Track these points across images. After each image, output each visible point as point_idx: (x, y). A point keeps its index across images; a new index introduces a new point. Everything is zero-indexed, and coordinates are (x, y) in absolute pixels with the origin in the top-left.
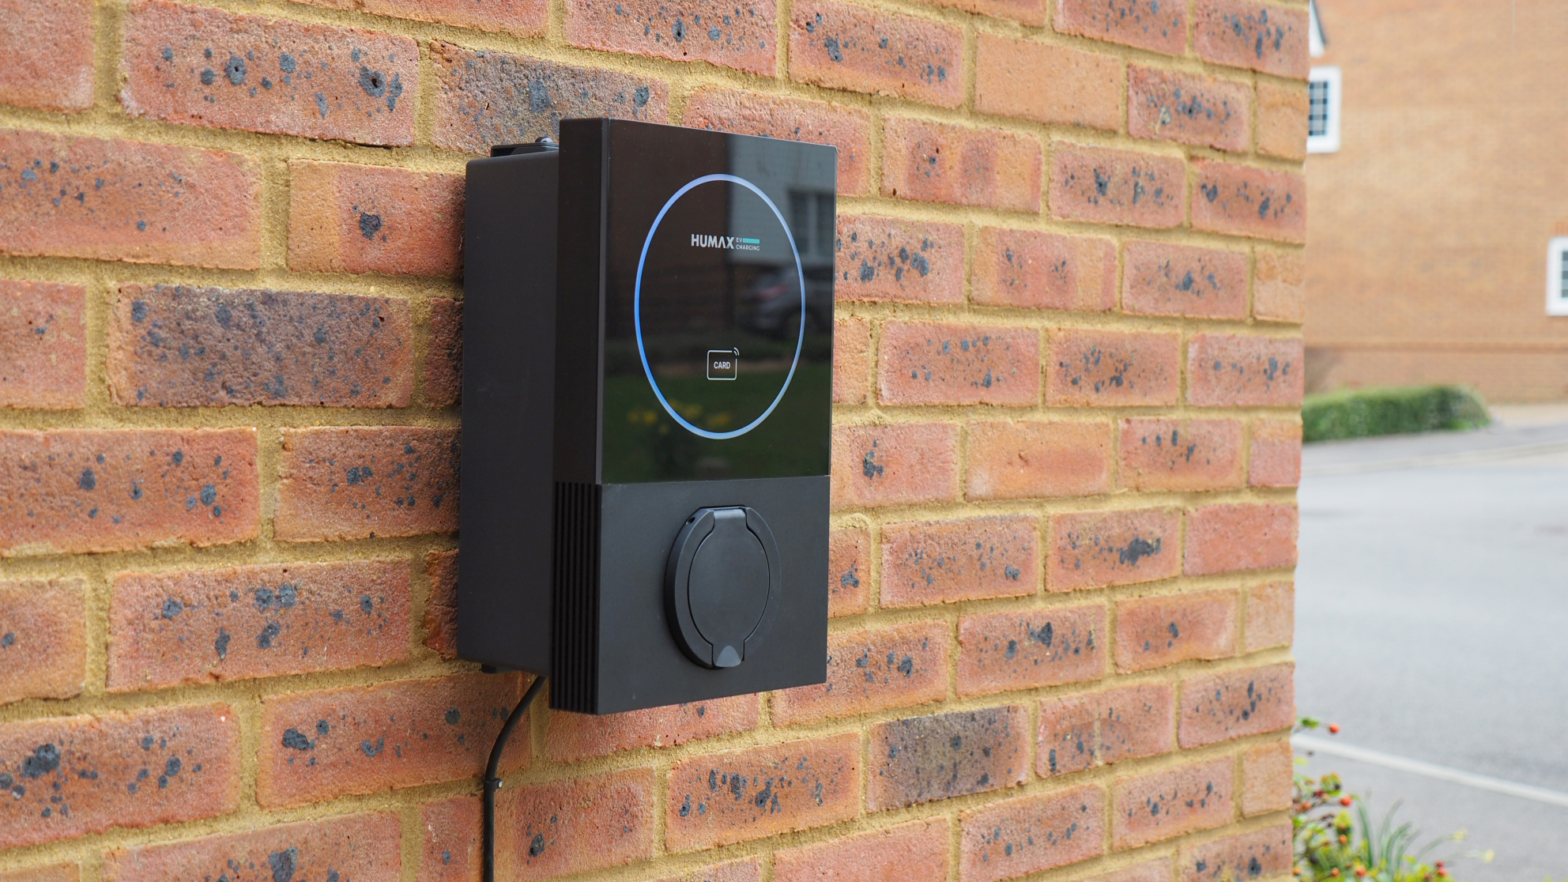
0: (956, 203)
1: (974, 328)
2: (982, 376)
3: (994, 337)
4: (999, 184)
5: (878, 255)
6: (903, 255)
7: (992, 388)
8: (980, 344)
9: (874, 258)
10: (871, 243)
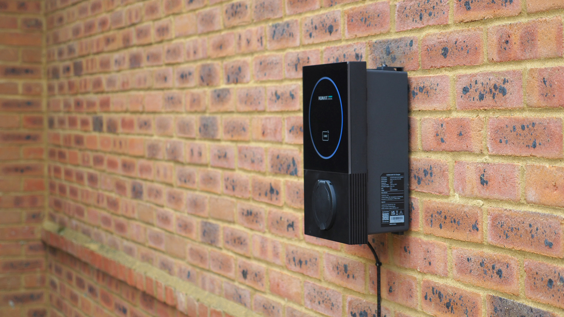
0: (519, 60)
1: (527, 119)
2: (532, 142)
3: (537, 123)
4: (539, 46)
5: (486, 90)
6: (495, 87)
7: (537, 148)
8: (530, 127)
9: (484, 90)
10: (482, 84)
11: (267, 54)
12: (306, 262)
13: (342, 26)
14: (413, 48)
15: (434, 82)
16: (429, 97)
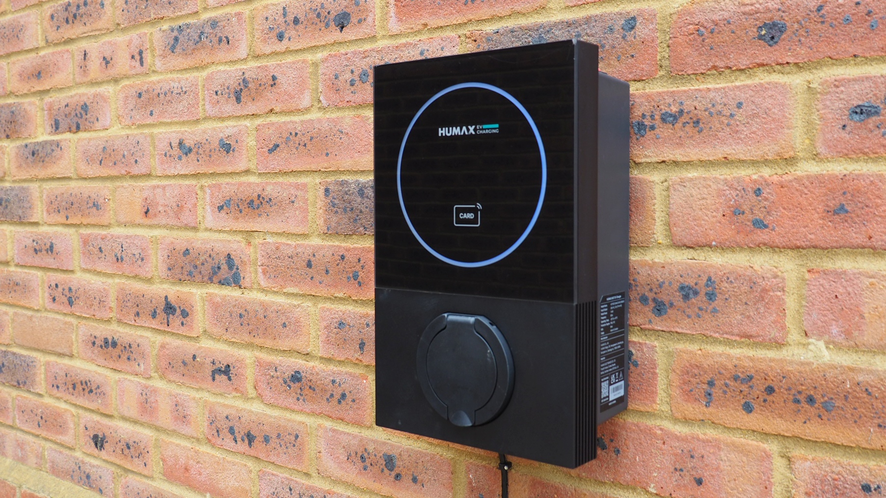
11: (154, 78)
12: (267, 439)
13: (378, 11)
14: (635, 33)
15: (724, 100)
16: (701, 134)
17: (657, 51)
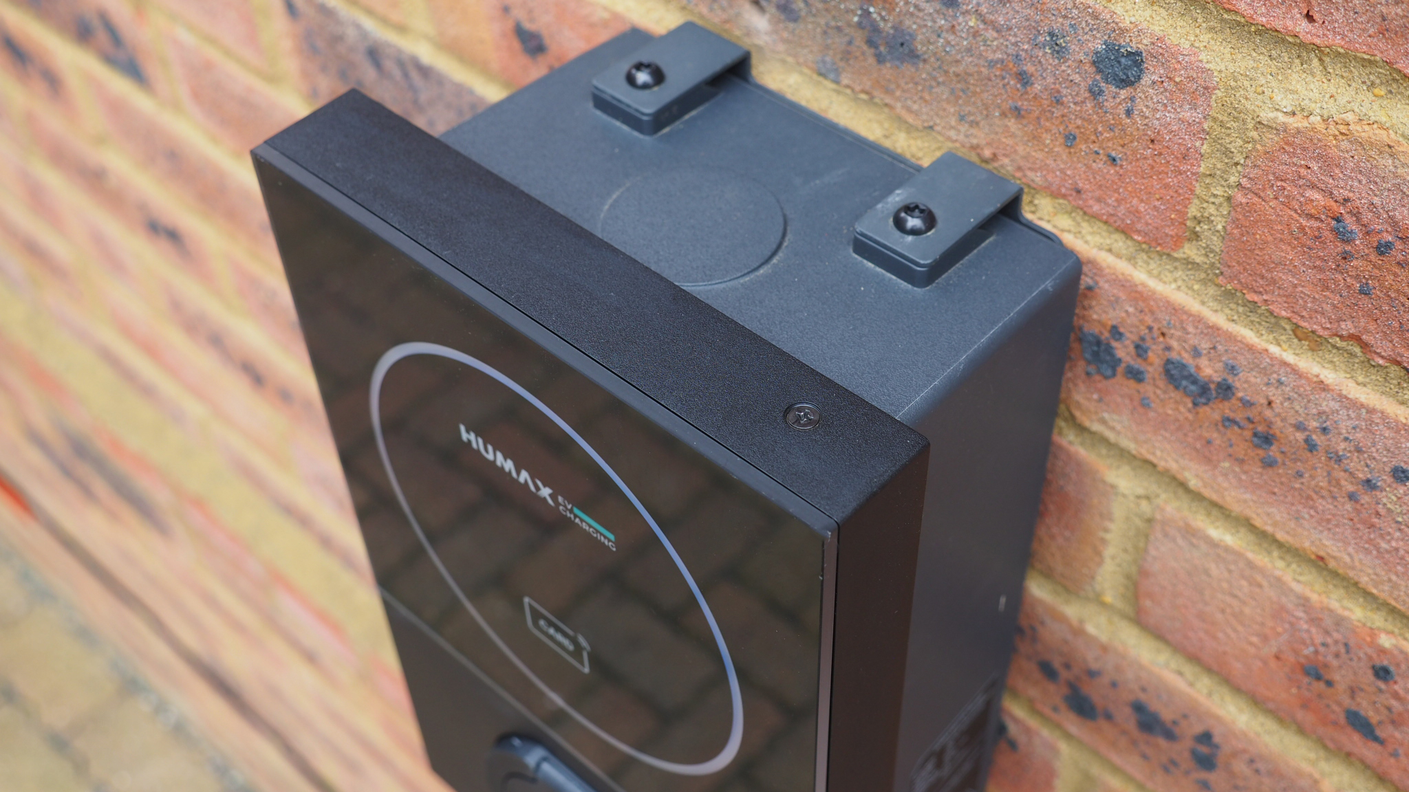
14: (1132, 99)
15: (1359, 435)
16: (1270, 471)
17: (1192, 191)
